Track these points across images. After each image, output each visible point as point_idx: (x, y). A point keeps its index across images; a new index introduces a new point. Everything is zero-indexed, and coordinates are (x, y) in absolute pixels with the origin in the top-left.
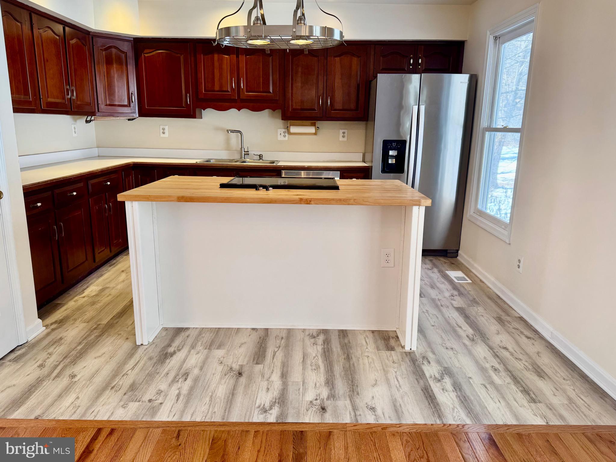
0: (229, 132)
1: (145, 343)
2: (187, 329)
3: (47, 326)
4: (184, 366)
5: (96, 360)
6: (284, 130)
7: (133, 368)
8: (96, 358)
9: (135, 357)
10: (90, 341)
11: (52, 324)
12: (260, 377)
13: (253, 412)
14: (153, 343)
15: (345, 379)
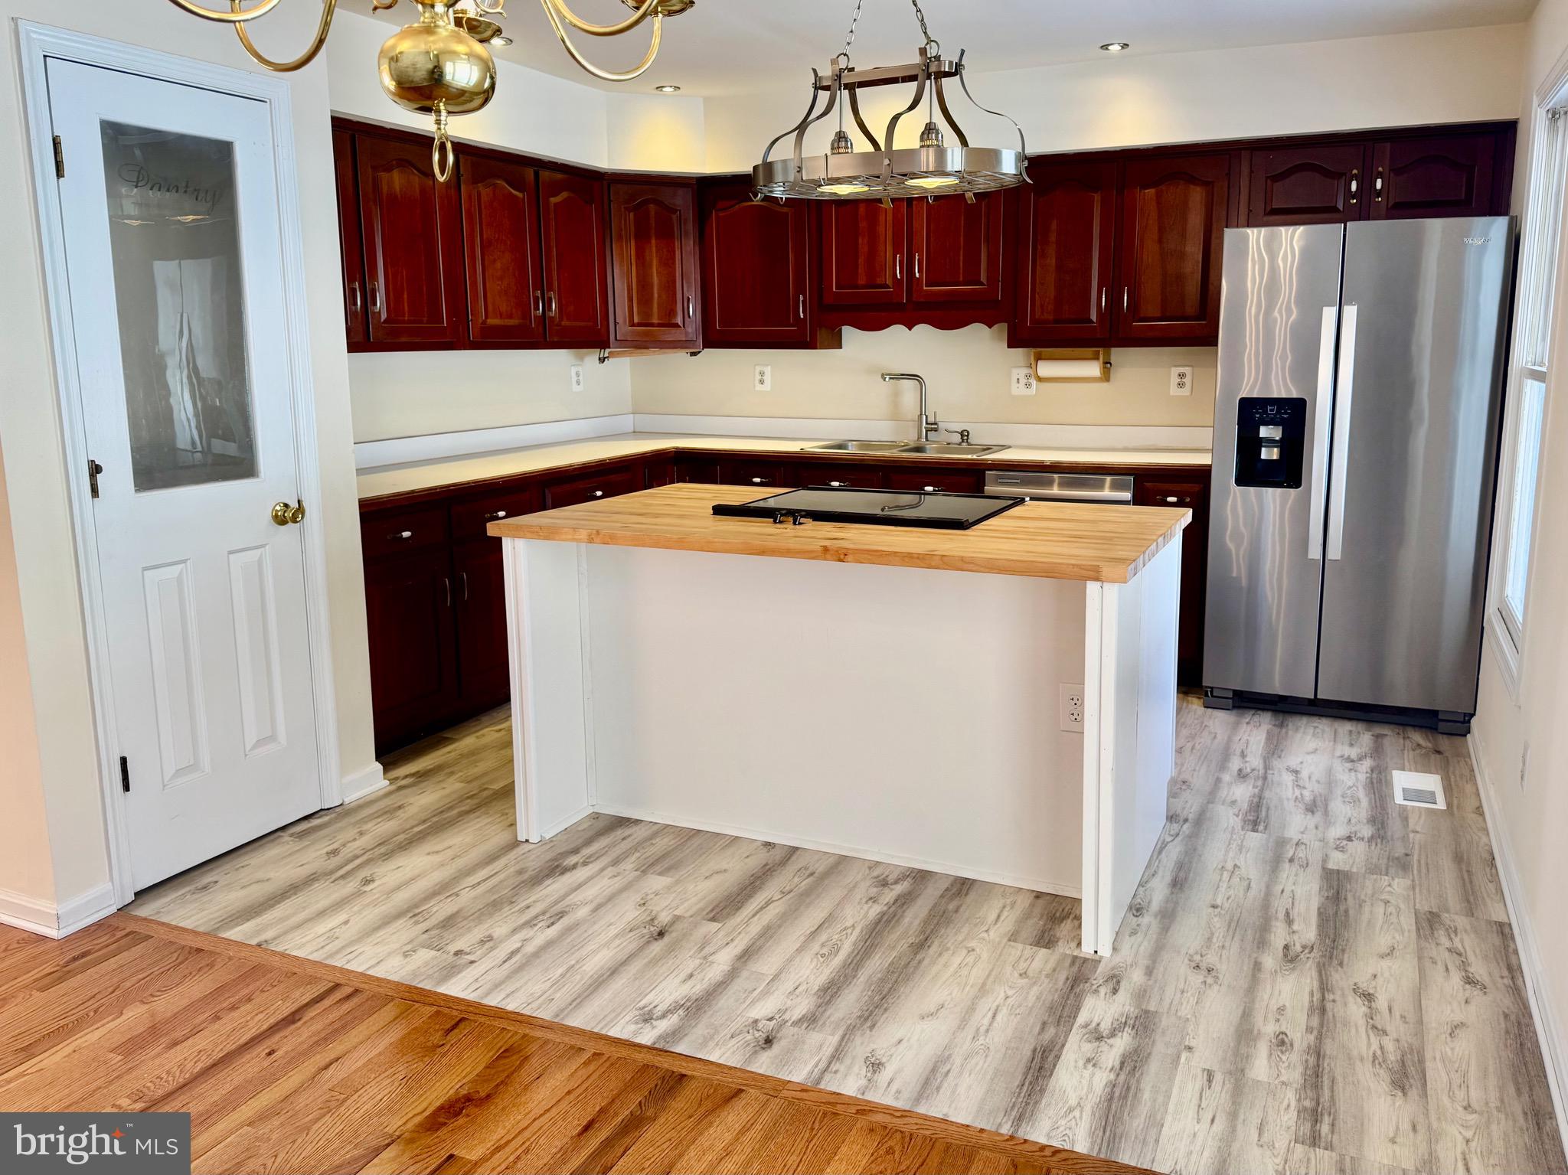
0: (887, 379)
1: (534, 839)
2: (637, 822)
3: (392, 781)
4: (571, 897)
5: (429, 857)
6: (1026, 371)
7: (473, 887)
8: (429, 854)
9: (495, 864)
10: (445, 819)
11: (406, 777)
12: (696, 948)
13: (622, 1016)
14: (551, 840)
15: (872, 988)
